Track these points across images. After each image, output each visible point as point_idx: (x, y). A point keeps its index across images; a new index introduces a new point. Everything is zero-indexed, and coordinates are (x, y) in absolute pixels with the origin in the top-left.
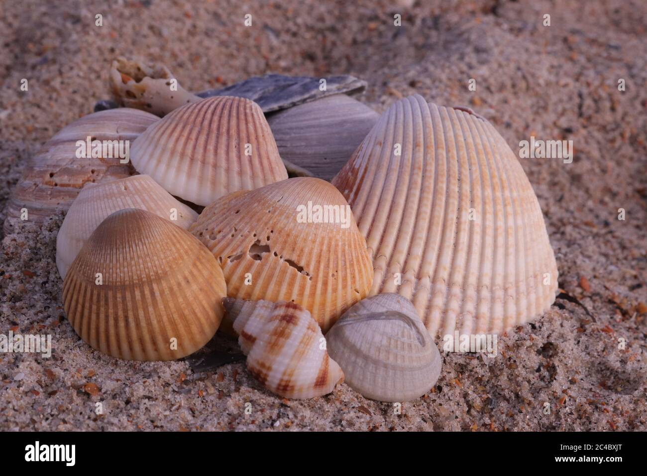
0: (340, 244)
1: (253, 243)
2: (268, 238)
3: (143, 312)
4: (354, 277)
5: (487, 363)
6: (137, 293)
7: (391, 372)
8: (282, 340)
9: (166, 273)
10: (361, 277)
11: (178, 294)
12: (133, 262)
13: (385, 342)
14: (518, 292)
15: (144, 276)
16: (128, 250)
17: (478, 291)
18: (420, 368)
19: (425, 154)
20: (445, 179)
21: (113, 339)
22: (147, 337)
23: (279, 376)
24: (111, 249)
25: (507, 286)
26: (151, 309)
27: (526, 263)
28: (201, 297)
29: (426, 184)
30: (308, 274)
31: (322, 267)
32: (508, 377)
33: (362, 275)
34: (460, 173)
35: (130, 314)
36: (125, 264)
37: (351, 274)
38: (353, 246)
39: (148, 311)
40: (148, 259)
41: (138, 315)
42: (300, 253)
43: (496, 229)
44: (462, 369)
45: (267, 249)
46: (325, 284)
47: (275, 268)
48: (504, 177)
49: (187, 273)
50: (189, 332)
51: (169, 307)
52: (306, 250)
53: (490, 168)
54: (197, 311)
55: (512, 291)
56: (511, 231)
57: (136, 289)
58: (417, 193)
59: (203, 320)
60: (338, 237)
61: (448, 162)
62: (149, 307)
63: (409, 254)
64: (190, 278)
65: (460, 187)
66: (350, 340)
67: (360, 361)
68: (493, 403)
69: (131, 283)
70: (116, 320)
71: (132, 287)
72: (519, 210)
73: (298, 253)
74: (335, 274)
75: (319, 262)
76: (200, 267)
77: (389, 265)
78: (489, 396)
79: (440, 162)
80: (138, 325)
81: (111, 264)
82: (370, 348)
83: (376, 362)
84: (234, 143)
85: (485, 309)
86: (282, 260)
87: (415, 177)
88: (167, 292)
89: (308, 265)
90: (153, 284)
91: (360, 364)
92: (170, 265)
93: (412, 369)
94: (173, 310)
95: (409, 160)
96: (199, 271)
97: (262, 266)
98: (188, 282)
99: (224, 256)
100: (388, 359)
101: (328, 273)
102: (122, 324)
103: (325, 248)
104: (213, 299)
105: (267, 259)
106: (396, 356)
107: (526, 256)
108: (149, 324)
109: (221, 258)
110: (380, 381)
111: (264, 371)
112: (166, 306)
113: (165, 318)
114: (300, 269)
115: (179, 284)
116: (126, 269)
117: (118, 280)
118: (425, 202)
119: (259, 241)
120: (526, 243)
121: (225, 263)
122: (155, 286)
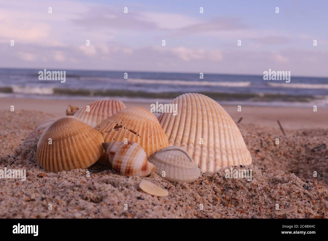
0: (152, 125)
1: (115, 125)
2: (121, 123)
3: (68, 148)
4: (159, 140)
5: (221, 176)
6: (65, 141)
7: (176, 169)
8: (126, 149)
9: (77, 133)
10: (162, 141)
11: (83, 140)
12: (64, 130)
13: (173, 157)
14: (232, 153)
15: (68, 134)
16: (62, 126)
17: (215, 150)
18: (190, 169)
19: (187, 104)
20: (196, 110)
21: (55, 162)
22: (69, 159)
23: (125, 165)
24: (56, 127)
25: (227, 150)
26: (71, 146)
27: (235, 144)
28: (93, 142)
29: (188, 112)
30: (138, 135)
31: (144, 133)
32: (232, 181)
33: (163, 140)
34: (202, 108)
35: (62, 150)
36: (61, 131)
37: (158, 138)
38: (158, 128)
39: (70, 147)
40: (70, 128)
41: (66, 150)
42: (135, 127)
43: (219, 127)
44: (211, 179)
45: (121, 126)
46: (146, 140)
47: (124, 133)
48: (221, 112)
49: (87, 134)
50: (88, 156)
51: (79, 145)
52: (137, 126)
53: (214, 108)
54: (91, 147)
55: (230, 152)
56: (226, 129)
57: (65, 139)
58: (185, 115)
59: (94, 151)
60: (151, 123)
61: (197, 105)
62: (70, 146)
63: (183, 136)
64: (88, 135)
65: (202, 113)
66: (158, 158)
67: (163, 165)
68: (226, 190)
69: (63, 137)
70: (57, 154)
71: (63, 139)
72: (228, 123)
73: (134, 127)
74: (151, 136)
75: (143, 131)
76: (92, 133)
77: (175, 141)
78: (225, 188)
79: (193, 105)
80: (66, 154)
81: (55, 132)
82: (167, 160)
83: (170, 165)
84: (110, 108)
85: (218, 157)
86: (127, 130)
87: (183, 110)
88: (78, 139)
89: (138, 131)
90: (72, 137)
91: (163, 166)
92: (79, 130)
93: (186, 169)
94: (80, 146)
95: (181, 106)
96: (92, 134)
97: (119, 133)
98: (87, 136)
99: (103, 132)
100: (175, 163)
101: (147, 136)
102: (59, 155)
103: (145, 126)
104: (98, 144)
105: (121, 130)
106: (178, 162)
107: (234, 141)
108: (70, 153)
109: (102, 133)
110: (172, 172)
111: (119, 164)
112: (78, 145)
113: (77, 150)
114: (135, 133)
115: (83, 137)
116: (61, 132)
117: (58, 137)
118: (188, 117)
119: (117, 125)
120: (233, 136)
121: (104, 134)
122: (73, 137)
